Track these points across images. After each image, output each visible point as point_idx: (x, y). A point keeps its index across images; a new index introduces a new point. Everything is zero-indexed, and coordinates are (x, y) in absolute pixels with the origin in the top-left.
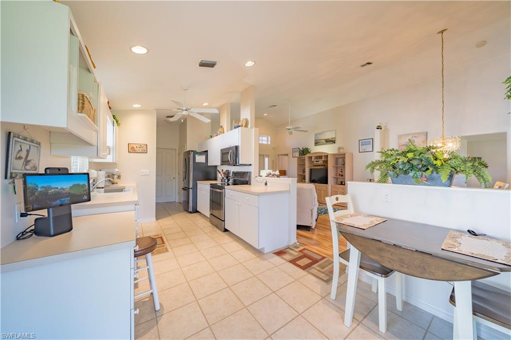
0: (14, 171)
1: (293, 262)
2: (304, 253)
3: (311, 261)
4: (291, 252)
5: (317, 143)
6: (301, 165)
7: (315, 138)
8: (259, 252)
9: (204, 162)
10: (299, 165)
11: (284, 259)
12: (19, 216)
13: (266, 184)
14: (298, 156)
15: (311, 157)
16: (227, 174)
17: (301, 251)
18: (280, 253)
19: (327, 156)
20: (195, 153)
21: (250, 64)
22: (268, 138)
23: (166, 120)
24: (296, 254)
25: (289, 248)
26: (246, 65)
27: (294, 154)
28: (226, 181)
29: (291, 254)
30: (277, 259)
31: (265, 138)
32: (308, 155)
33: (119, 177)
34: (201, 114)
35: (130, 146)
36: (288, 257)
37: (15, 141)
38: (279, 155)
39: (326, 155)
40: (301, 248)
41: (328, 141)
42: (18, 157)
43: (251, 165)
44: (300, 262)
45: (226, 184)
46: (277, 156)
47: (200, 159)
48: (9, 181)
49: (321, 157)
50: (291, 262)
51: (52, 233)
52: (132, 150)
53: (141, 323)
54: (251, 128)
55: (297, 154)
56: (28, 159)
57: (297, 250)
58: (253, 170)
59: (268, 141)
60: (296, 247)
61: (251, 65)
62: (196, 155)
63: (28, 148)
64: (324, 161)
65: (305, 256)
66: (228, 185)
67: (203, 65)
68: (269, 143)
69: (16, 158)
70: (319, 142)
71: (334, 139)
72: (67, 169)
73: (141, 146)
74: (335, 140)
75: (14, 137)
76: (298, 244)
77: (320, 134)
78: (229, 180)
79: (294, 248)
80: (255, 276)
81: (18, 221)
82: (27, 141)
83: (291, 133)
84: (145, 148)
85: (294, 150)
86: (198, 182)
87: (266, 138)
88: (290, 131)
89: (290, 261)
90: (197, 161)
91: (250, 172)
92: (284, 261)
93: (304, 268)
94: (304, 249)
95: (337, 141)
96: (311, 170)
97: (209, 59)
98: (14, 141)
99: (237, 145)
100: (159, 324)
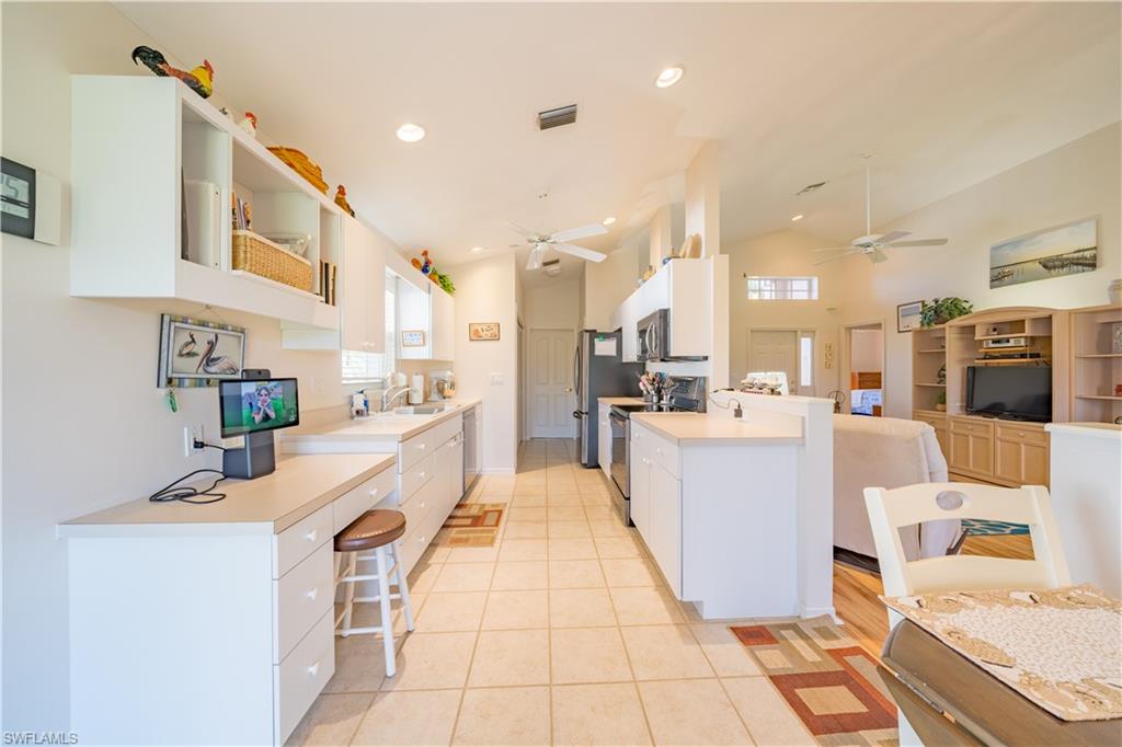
0: (174, 375)
1: (786, 684)
2: (845, 664)
3: (863, 709)
4: (799, 644)
5: (999, 278)
6: (930, 355)
7: (992, 262)
8: (688, 613)
9: (614, 354)
10: (920, 355)
11: (757, 659)
12: (192, 446)
13: (738, 413)
14: (918, 326)
15: (972, 328)
16: (659, 380)
17: (837, 654)
18: (753, 635)
19: (1050, 317)
20: (593, 334)
21: (669, 76)
22: (810, 281)
23: (546, 273)
24: (810, 656)
25: (794, 627)
26: (660, 84)
27: (904, 322)
28: (655, 399)
29: (792, 653)
30: (735, 654)
31: (803, 285)
32: (958, 321)
33: (452, 386)
34: (577, 243)
35: (473, 328)
36: (775, 658)
37: (176, 327)
38: (849, 329)
39: (1046, 314)
40: (846, 642)
41: (1052, 265)
42: (184, 352)
43: (706, 358)
44: (812, 697)
45: (655, 407)
46: (843, 331)
47: (605, 348)
48: (163, 391)
49: (1018, 325)
50: (777, 680)
51: (250, 475)
52: (476, 336)
53: (352, 690)
54: (707, 257)
55: (915, 322)
56: (214, 356)
57: (824, 644)
58: (715, 373)
59: (810, 290)
60: (826, 633)
61: (674, 81)
62: (596, 340)
63: (212, 338)
64: (1033, 339)
65: (847, 678)
66: (660, 409)
67: (547, 122)
68: (815, 296)
69: (181, 355)
70: (1010, 274)
71: (1087, 254)
72: (268, 372)
73: (489, 328)
74: (1095, 257)
75: (171, 321)
76: (839, 622)
77: (1015, 243)
78: (660, 398)
79: (810, 633)
80: (635, 682)
81: (190, 455)
82: (208, 326)
83: (877, 257)
84: (495, 330)
85: (902, 310)
86: (599, 399)
87: (806, 283)
88: (870, 249)
89: (771, 677)
90: (597, 353)
91: (704, 378)
92: (753, 668)
93: (818, 725)
94: (856, 651)
95: (1106, 257)
96: (972, 374)
97: (555, 102)
98: (172, 328)
99: (666, 307)
100: (369, 712)
